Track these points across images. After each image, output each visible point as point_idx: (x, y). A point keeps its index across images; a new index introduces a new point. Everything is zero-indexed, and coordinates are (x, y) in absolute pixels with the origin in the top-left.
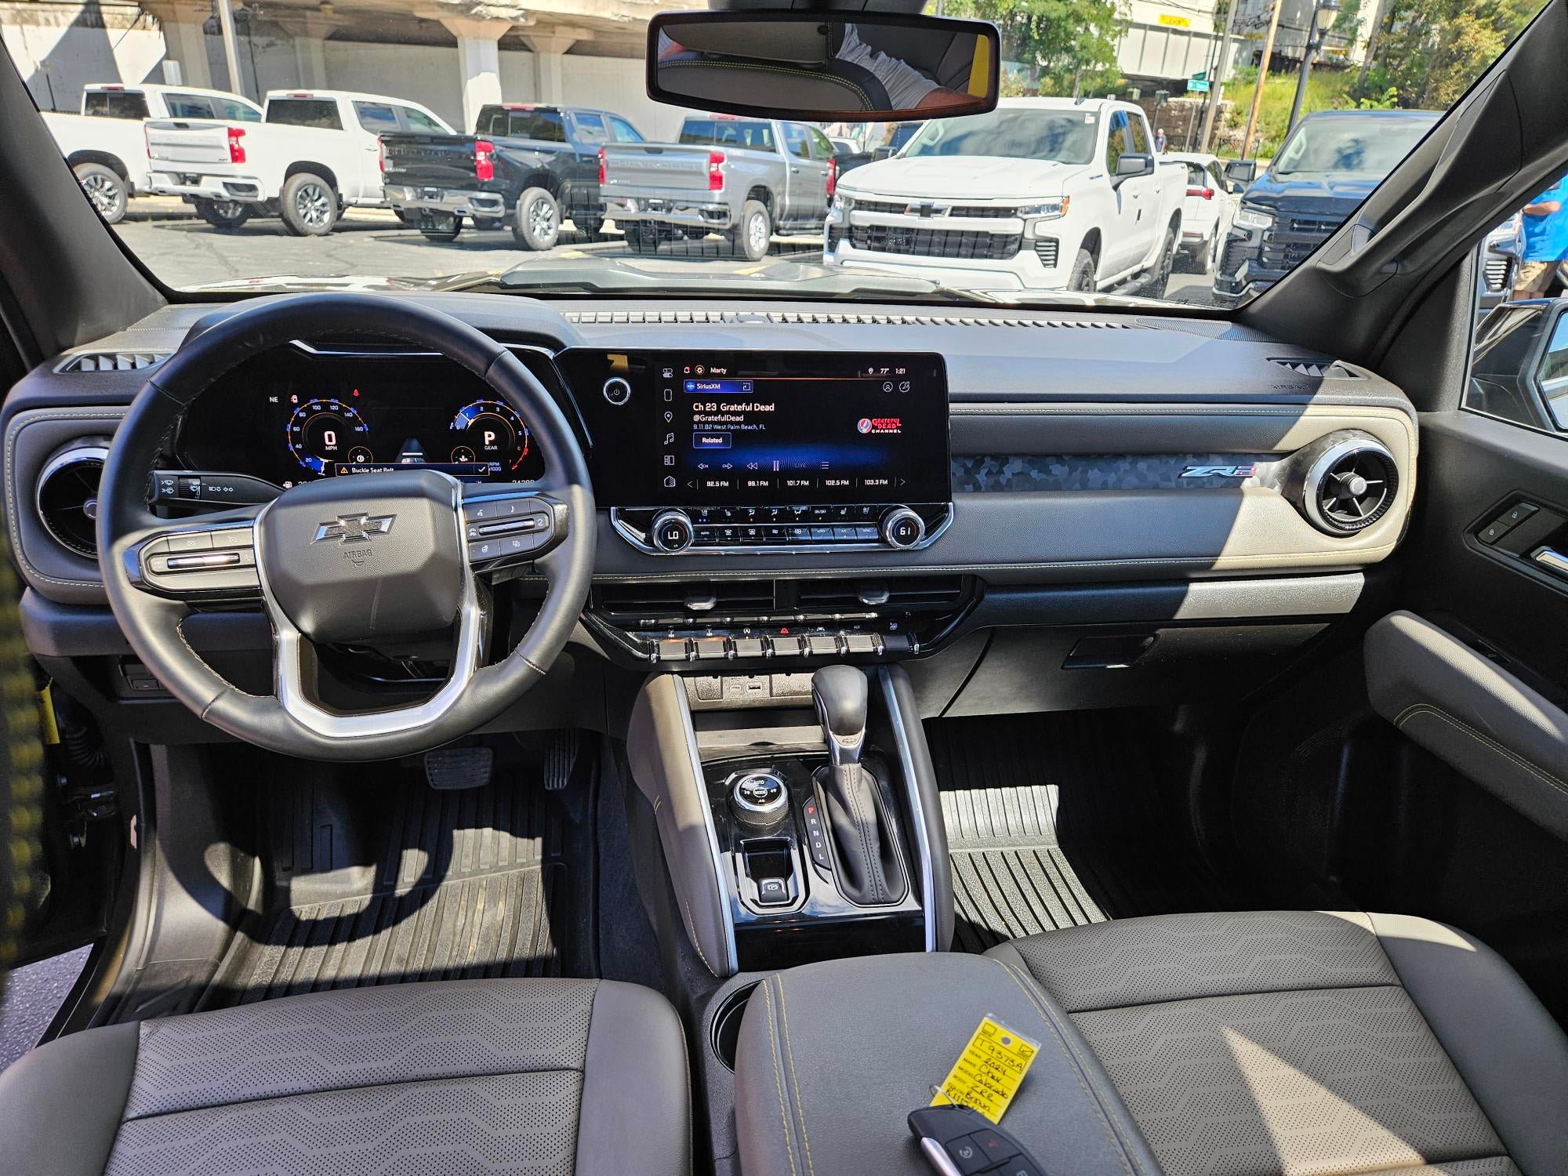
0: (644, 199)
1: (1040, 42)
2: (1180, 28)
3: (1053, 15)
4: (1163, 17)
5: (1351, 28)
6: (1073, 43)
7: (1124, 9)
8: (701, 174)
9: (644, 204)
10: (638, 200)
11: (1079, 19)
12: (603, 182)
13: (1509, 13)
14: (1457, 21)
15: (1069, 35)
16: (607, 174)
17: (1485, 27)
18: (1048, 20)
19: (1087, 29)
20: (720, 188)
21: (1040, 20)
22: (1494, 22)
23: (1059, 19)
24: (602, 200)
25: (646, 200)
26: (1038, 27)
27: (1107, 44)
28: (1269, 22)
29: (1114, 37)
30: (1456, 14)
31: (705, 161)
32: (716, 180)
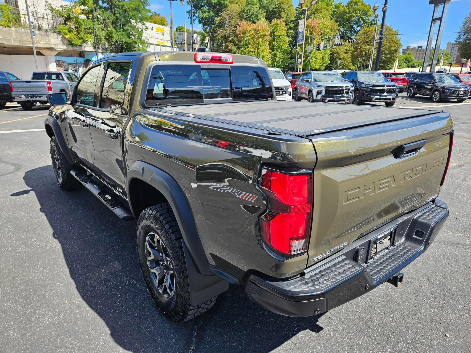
0: (27, 95)
1: (127, 49)
2: (163, 45)
3: (129, 42)
4: (158, 42)
5: (204, 45)
6: (136, 49)
7: (147, 41)
8: (45, 87)
9: (27, 96)
10: (25, 95)
11: (136, 43)
12: (12, 91)
13: (237, 42)
14: (227, 44)
15: (134, 47)
16: (13, 89)
17: (232, 45)
18: (127, 43)
19: (138, 45)
20: (51, 90)
21: (125, 43)
22: (234, 44)
23: (130, 43)
24: (13, 96)
25: (28, 95)
26: (125, 45)
27: (145, 49)
28: (185, 43)
29: (146, 48)
30: (226, 42)
31: (45, 84)
32: (50, 89)
